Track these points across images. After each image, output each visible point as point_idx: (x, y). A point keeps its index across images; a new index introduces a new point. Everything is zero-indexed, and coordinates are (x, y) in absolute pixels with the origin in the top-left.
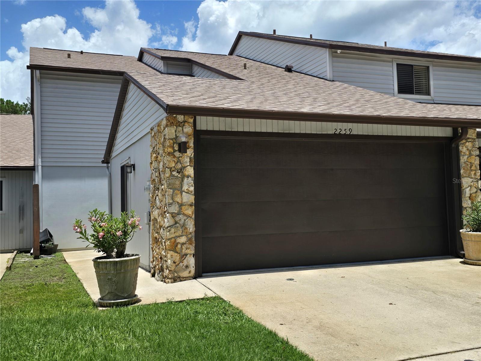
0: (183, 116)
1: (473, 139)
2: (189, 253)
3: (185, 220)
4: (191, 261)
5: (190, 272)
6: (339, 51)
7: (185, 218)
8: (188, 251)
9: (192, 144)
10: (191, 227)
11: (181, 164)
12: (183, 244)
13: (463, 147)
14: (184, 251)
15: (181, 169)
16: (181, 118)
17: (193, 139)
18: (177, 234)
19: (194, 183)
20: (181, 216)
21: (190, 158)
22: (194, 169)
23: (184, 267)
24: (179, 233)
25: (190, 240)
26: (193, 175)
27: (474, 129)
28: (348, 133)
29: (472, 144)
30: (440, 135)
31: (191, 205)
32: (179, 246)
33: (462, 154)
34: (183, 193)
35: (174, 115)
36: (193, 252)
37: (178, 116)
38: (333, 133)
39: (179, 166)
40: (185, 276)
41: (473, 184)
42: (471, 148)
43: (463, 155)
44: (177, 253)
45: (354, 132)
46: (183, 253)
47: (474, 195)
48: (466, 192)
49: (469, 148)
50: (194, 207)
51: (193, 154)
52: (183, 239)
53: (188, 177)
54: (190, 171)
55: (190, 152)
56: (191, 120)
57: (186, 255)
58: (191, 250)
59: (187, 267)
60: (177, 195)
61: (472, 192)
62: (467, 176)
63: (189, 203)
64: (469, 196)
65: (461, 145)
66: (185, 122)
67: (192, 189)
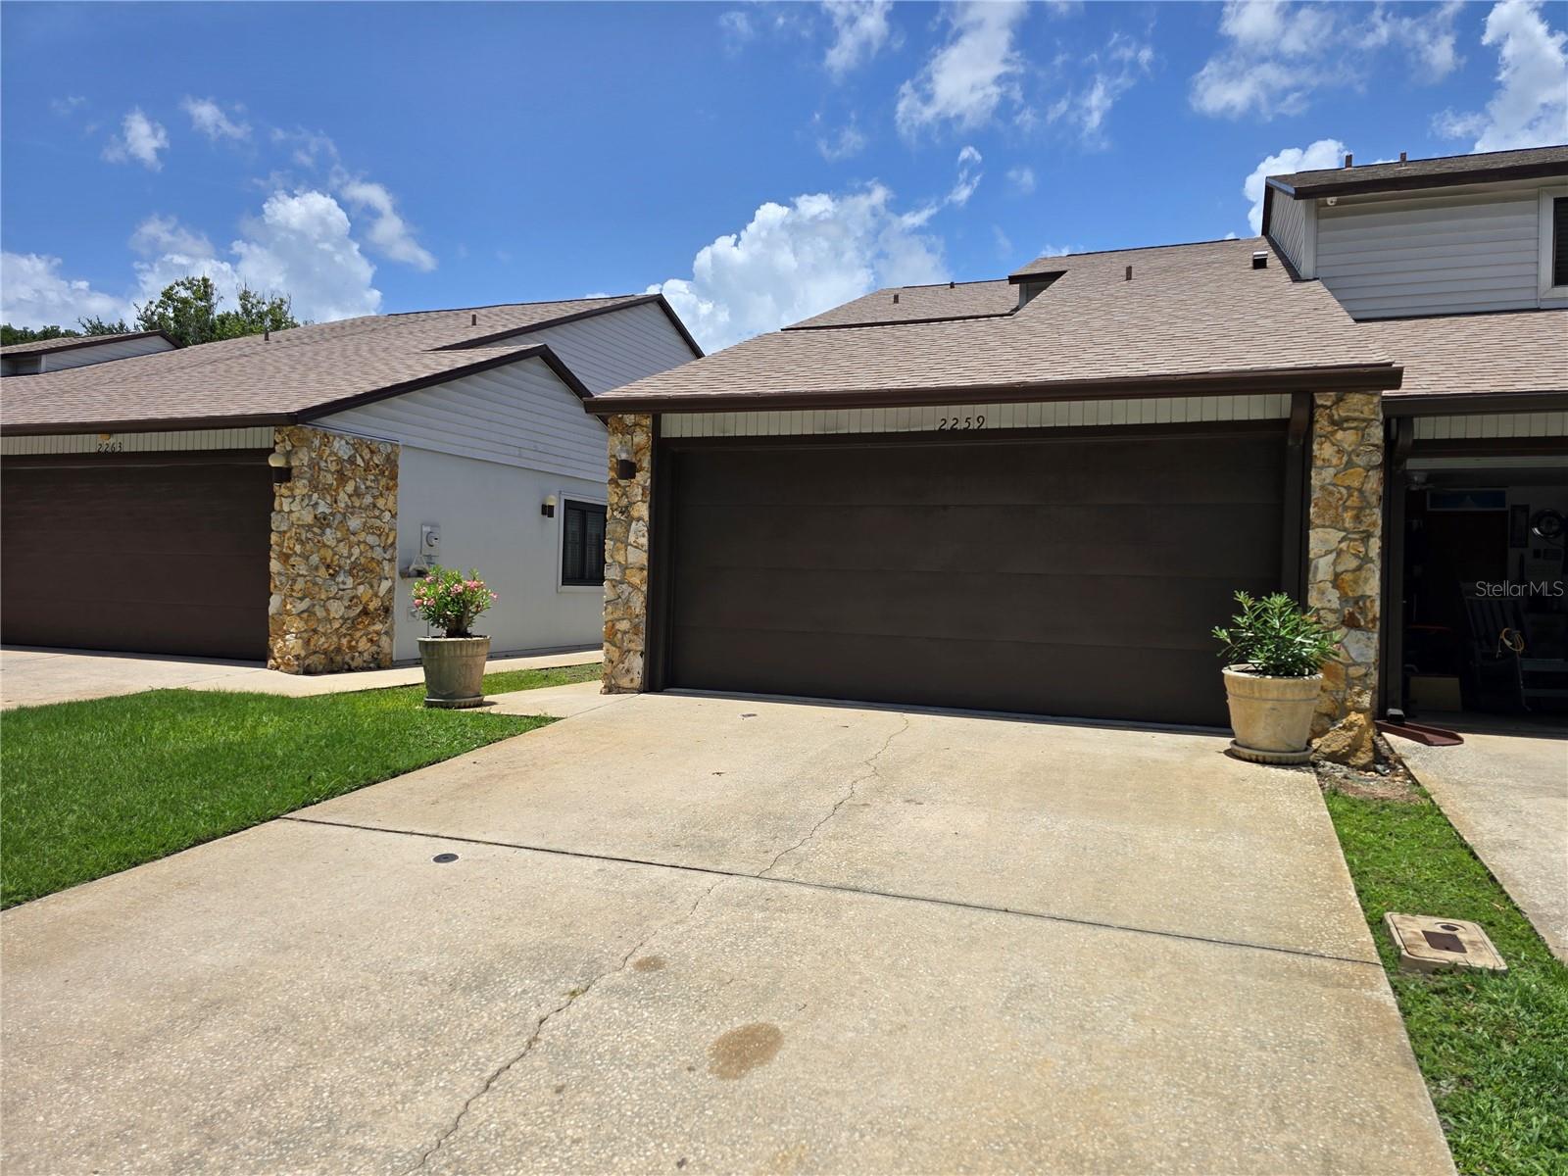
0: (632, 416)
1: (1364, 420)
2: (634, 648)
3: (630, 594)
4: (637, 663)
5: (632, 680)
6: (1331, 200)
7: (631, 589)
8: (632, 646)
9: (646, 463)
10: (638, 603)
11: (627, 497)
12: (625, 633)
13: (1321, 444)
14: (625, 644)
15: (627, 507)
16: (629, 419)
17: (649, 454)
18: (615, 616)
19: (649, 531)
20: (624, 586)
21: (644, 488)
22: (650, 507)
23: (624, 671)
24: (619, 614)
25: (636, 627)
26: (647, 518)
27: (1371, 392)
28: (975, 425)
29: (1357, 434)
30: (1257, 414)
31: (642, 569)
32: (619, 635)
33: (1319, 463)
34: (629, 547)
35: (620, 416)
36: (641, 648)
37: (625, 416)
38: (937, 429)
39: (625, 501)
40: (626, 685)
41: (1348, 547)
42: (1353, 447)
43: (1322, 468)
44: (615, 646)
45: (991, 424)
46: (626, 649)
47: (1348, 577)
48: (1316, 568)
49: (1346, 446)
50: (645, 573)
51: (649, 480)
52: (624, 625)
53: (639, 519)
54: (642, 510)
55: (643, 478)
56: (648, 422)
57: (629, 651)
58: (639, 644)
59: (628, 671)
60: (618, 550)
61: (1340, 569)
62: (1327, 524)
63: (637, 565)
64: (1330, 577)
65: (1318, 440)
66: (635, 425)
67: (644, 541)
